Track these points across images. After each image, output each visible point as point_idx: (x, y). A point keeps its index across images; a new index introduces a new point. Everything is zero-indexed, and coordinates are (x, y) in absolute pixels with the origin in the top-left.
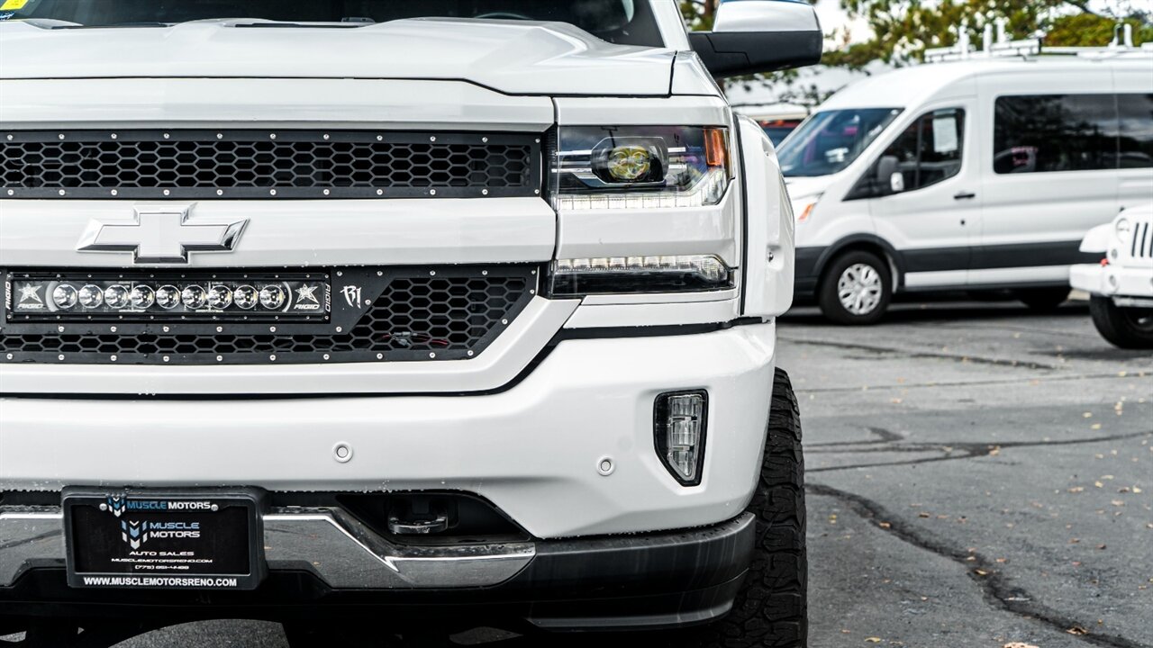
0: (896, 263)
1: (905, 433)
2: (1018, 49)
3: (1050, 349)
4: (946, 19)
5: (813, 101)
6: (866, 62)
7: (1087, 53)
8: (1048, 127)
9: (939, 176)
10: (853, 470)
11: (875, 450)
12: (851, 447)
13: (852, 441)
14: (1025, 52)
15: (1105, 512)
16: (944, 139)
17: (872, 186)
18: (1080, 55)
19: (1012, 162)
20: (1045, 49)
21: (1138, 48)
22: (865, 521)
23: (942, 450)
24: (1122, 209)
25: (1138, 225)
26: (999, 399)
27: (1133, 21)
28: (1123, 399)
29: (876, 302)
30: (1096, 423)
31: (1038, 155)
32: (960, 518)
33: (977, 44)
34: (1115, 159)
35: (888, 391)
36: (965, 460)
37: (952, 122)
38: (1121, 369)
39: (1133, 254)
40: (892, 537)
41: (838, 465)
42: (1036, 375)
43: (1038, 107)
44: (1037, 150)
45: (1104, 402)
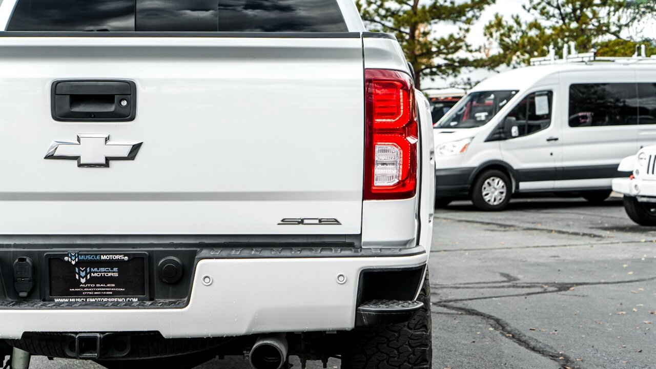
0: (513, 176)
1: (520, 276)
2: (583, 58)
3: (601, 226)
4: (541, 42)
5: (468, 87)
6: (498, 65)
7: (620, 60)
8: (598, 101)
9: (538, 128)
10: (490, 299)
11: (503, 287)
12: (489, 285)
13: (490, 281)
14: (586, 59)
15: (640, 328)
16: (541, 107)
17: (501, 134)
18: (617, 61)
19: (579, 121)
20: (597, 58)
21: (648, 58)
22: (498, 332)
23: (542, 287)
24: (642, 147)
25: (651, 156)
26: (574, 256)
27: (646, 43)
28: (645, 256)
29: (503, 198)
30: (631, 271)
31: (593, 117)
32: (554, 332)
33: (559, 55)
34: (636, 119)
35: (510, 250)
36: (556, 293)
37: (545, 98)
38: (642, 237)
39: (648, 173)
40: (514, 343)
41: (482, 296)
42: (593, 241)
43: (593, 90)
44: (593, 114)
45: (634, 258)
